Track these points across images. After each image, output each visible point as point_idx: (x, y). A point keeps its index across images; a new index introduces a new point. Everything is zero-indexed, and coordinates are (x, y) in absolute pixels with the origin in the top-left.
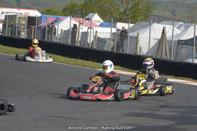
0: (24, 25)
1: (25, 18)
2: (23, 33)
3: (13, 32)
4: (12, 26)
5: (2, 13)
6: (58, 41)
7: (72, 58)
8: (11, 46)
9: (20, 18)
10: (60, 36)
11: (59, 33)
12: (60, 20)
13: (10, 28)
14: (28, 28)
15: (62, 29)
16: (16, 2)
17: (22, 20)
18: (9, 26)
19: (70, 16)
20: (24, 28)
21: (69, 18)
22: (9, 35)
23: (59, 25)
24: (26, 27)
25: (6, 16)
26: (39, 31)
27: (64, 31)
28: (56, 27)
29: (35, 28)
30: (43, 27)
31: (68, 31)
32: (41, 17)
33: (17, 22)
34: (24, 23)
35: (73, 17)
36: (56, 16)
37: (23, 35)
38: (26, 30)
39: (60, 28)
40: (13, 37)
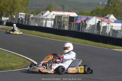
0: (67, 22)
1: (67, 17)
2: (66, 27)
3: (60, 26)
4: (59, 22)
5: (54, 14)
6: (88, 32)
7: (96, 42)
8: (58, 35)
9: (64, 18)
10: (89, 29)
11: (89, 26)
12: (90, 19)
13: (58, 24)
14: (69, 24)
15: (90, 25)
16: (62, 8)
17: (66, 19)
18: (57, 22)
19: (95, 16)
20: (67, 24)
21: (95, 17)
22: (58, 28)
23: (89, 21)
24: (68, 23)
25: (56, 16)
26: (76, 26)
27: (92, 25)
28: (87, 23)
29: (74, 23)
30: (78, 23)
31: (94, 25)
32: (77, 17)
33: (62, 20)
34: (67, 20)
35: (97, 16)
36: (87, 16)
37: (66, 28)
38: (68, 25)
39: (89, 24)
40: (60, 29)
